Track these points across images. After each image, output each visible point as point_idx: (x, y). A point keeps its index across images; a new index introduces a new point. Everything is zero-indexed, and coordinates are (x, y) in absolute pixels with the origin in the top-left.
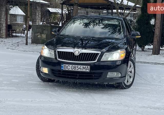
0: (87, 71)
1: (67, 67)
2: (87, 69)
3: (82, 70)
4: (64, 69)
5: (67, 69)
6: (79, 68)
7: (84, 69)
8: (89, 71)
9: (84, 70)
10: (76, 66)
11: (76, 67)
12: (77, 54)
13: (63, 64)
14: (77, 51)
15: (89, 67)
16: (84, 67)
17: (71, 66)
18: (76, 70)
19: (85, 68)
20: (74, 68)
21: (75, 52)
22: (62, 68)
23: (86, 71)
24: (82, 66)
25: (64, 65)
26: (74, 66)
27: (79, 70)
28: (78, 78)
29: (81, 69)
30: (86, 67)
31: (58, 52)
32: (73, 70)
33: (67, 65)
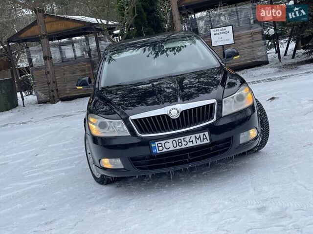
0: (206, 142)
1: (163, 146)
2: (205, 138)
3: (195, 144)
4: (158, 152)
5: (165, 150)
6: (189, 142)
7: (198, 139)
8: (209, 142)
9: (199, 143)
10: (182, 138)
11: (183, 141)
12: (174, 115)
13: (154, 142)
14: (174, 110)
15: (207, 133)
16: (197, 135)
17: (170, 141)
18: (183, 146)
19: (200, 137)
20: (179, 143)
21: (170, 113)
22: (154, 151)
23: (202, 143)
24: (193, 136)
25: (158, 144)
26: (176, 139)
27: (190, 145)
28: (191, 161)
29: (192, 141)
30: (201, 134)
31: (135, 121)
32: (178, 147)
33: (163, 142)
